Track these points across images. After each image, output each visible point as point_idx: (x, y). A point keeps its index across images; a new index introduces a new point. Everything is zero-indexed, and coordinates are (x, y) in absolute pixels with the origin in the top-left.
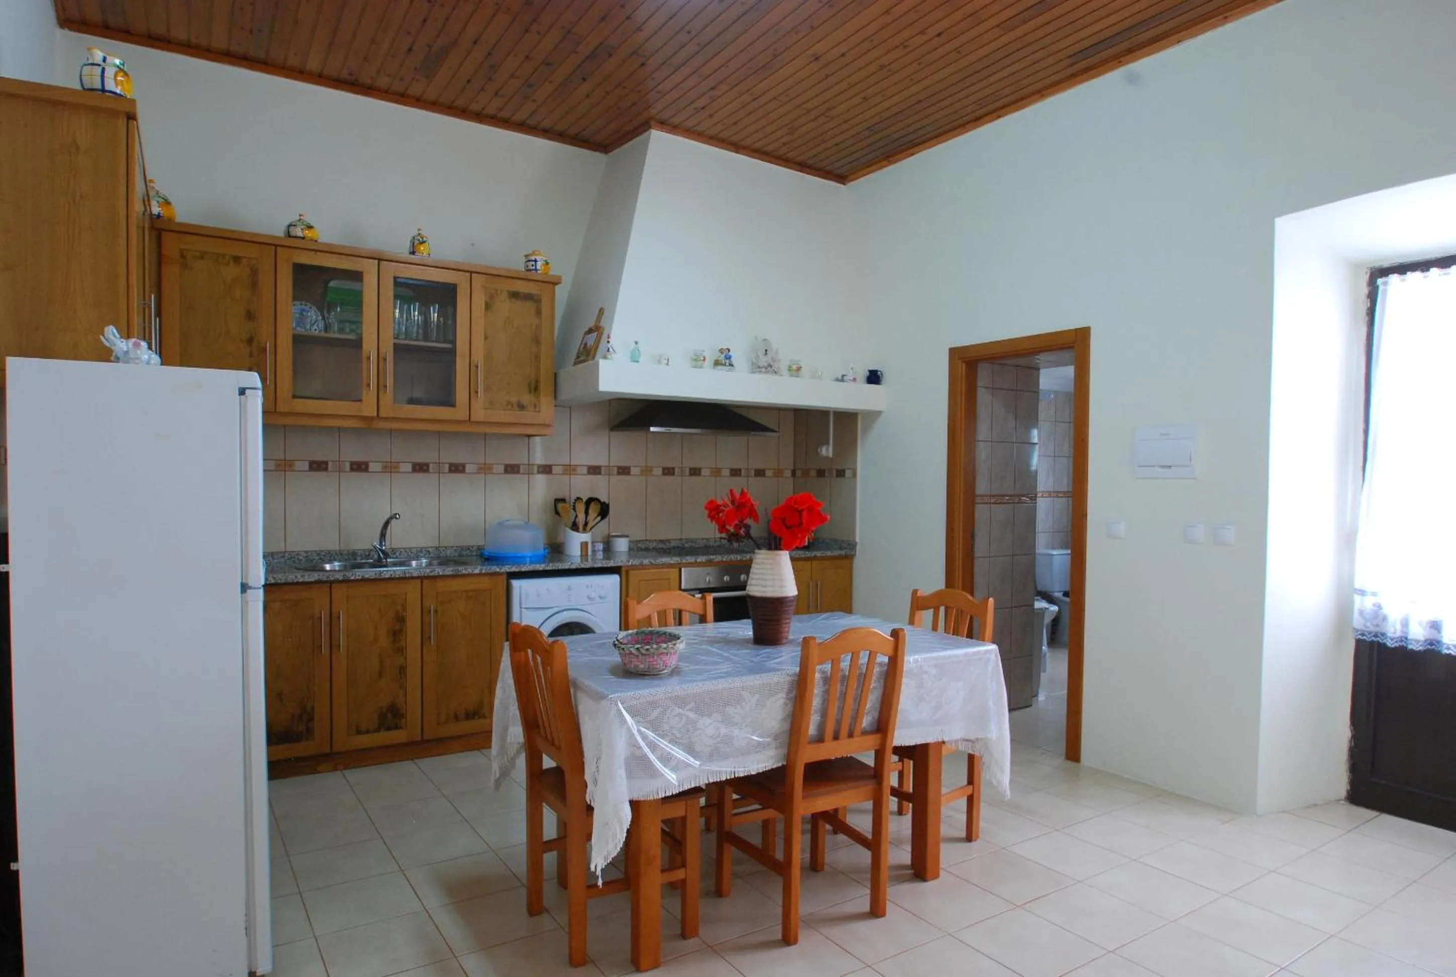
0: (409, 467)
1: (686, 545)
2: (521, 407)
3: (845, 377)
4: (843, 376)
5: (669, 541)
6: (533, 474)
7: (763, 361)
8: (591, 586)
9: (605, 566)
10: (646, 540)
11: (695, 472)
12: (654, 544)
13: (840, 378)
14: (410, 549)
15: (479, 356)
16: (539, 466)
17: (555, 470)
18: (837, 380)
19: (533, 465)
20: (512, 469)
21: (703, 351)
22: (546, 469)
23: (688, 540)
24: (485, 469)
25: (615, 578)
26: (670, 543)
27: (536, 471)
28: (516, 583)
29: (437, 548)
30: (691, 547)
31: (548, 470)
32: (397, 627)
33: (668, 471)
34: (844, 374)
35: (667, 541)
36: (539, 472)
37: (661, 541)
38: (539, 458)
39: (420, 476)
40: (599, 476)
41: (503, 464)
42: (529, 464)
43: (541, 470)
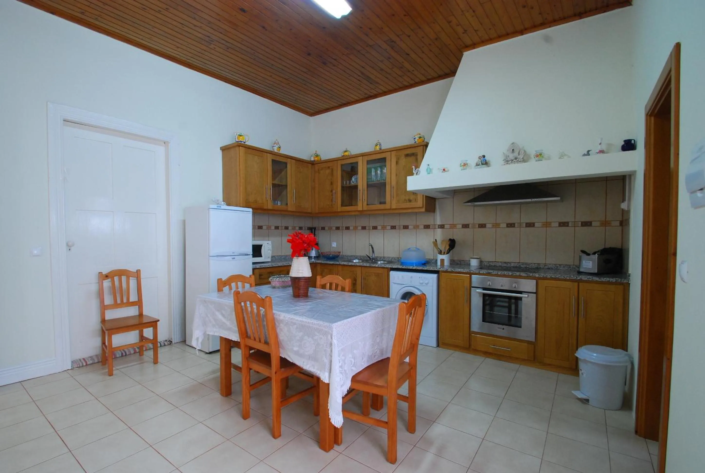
0: (389, 227)
1: (522, 266)
2: (410, 201)
3: (590, 152)
4: (589, 151)
5: (510, 263)
6: (436, 229)
7: (512, 156)
8: (421, 278)
9: (428, 269)
10: (495, 262)
11: (530, 225)
12: (500, 264)
13: (586, 153)
14: (389, 257)
15: (394, 183)
16: (439, 225)
17: (446, 226)
18: (584, 155)
19: (436, 225)
20: (427, 227)
21: (467, 161)
22: (442, 227)
23: (523, 263)
24: (416, 227)
25: (435, 276)
26: (511, 264)
28: (392, 273)
29: (398, 258)
30: (526, 268)
32: (354, 282)
33: (511, 225)
34: (590, 149)
35: (509, 263)
36: (438, 228)
37: (505, 263)
38: (438, 222)
39: (393, 230)
40: (468, 229)
41: (423, 225)
42: (434, 225)
43: (439, 227)
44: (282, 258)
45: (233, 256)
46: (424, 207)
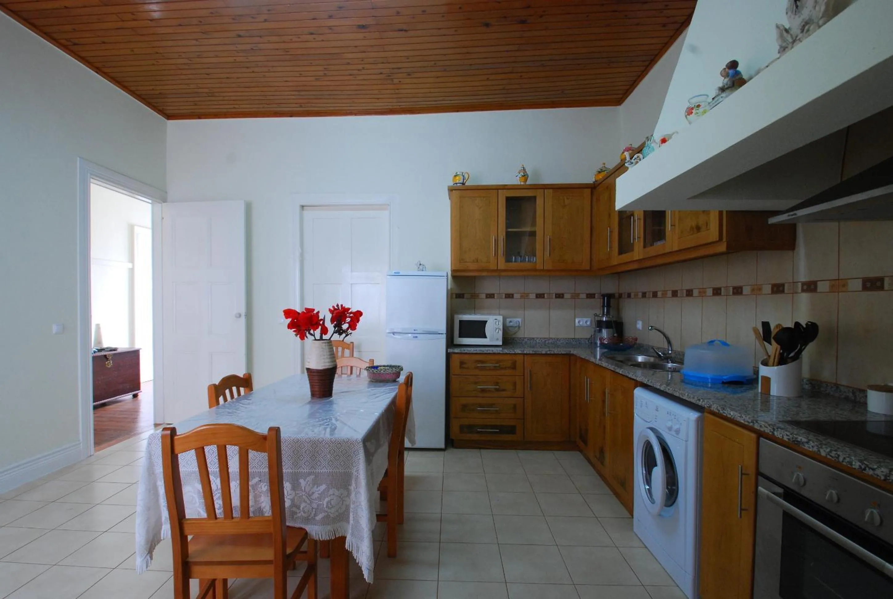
6: (796, 293)
8: (670, 414)
16: (803, 284)
17: (820, 286)
19: (797, 283)
20: (778, 289)
27: (800, 290)
31: (812, 287)
36: (803, 291)
38: (803, 276)
40: (881, 293)
42: (793, 283)
43: (805, 287)
44: (550, 341)
45: (416, 334)
46: (724, 240)
